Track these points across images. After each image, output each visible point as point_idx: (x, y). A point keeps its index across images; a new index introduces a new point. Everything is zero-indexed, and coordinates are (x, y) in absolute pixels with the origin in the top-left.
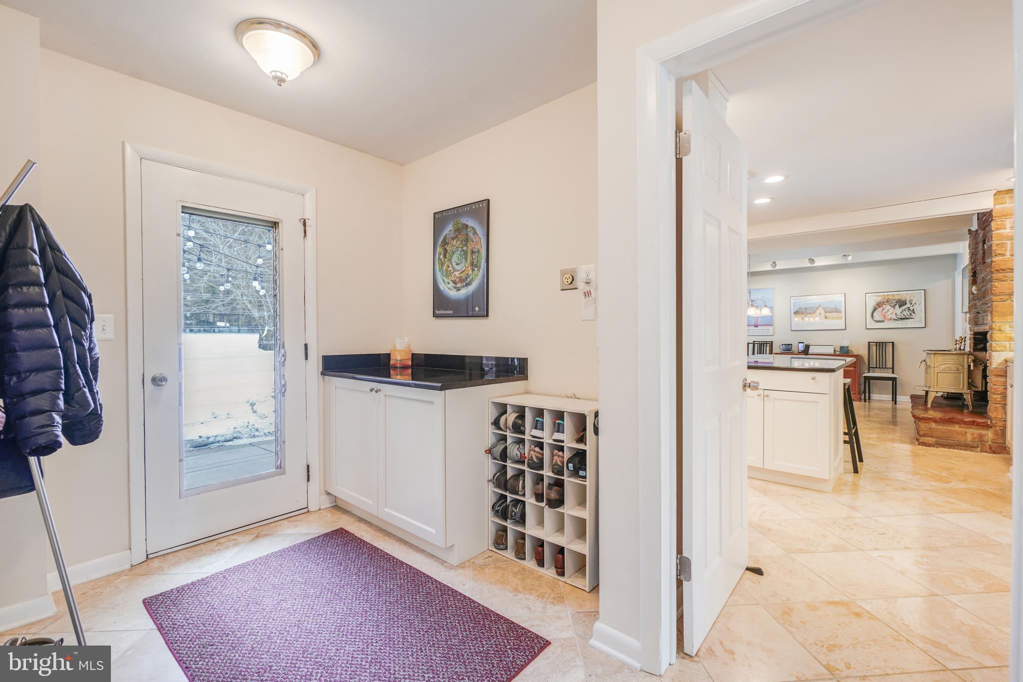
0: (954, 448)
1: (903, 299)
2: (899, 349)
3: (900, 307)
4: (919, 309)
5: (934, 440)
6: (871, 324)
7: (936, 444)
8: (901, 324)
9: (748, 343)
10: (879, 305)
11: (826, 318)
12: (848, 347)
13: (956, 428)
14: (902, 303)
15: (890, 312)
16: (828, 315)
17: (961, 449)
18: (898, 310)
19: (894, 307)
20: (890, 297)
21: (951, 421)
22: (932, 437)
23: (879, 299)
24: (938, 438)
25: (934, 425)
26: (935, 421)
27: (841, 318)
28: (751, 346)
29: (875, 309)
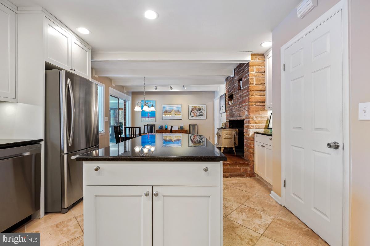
0: (237, 177)
1: (200, 108)
2: (199, 127)
3: (199, 111)
4: (204, 112)
5: (229, 174)
6: (190, 118)
7: (230, 176)
8: (199, 118)
9: (144, 126)
10: (192, 110)
11: (175, 114)
12: (183, 127)
13: (237, 167)
14: (199, 110)
15: (196, 113)
16: (176, 113)
17: (239, 177)
18: (198, 112)
19: (197, 111)
20: (196, 107)
21: (235, 164)
22: (228, 172)
23: (193, 107)
24: (231, 172)
25: (229, 166)
26: (230, 164)
27: (180, 115)
28: (146, 127)
29: (191, 112)
